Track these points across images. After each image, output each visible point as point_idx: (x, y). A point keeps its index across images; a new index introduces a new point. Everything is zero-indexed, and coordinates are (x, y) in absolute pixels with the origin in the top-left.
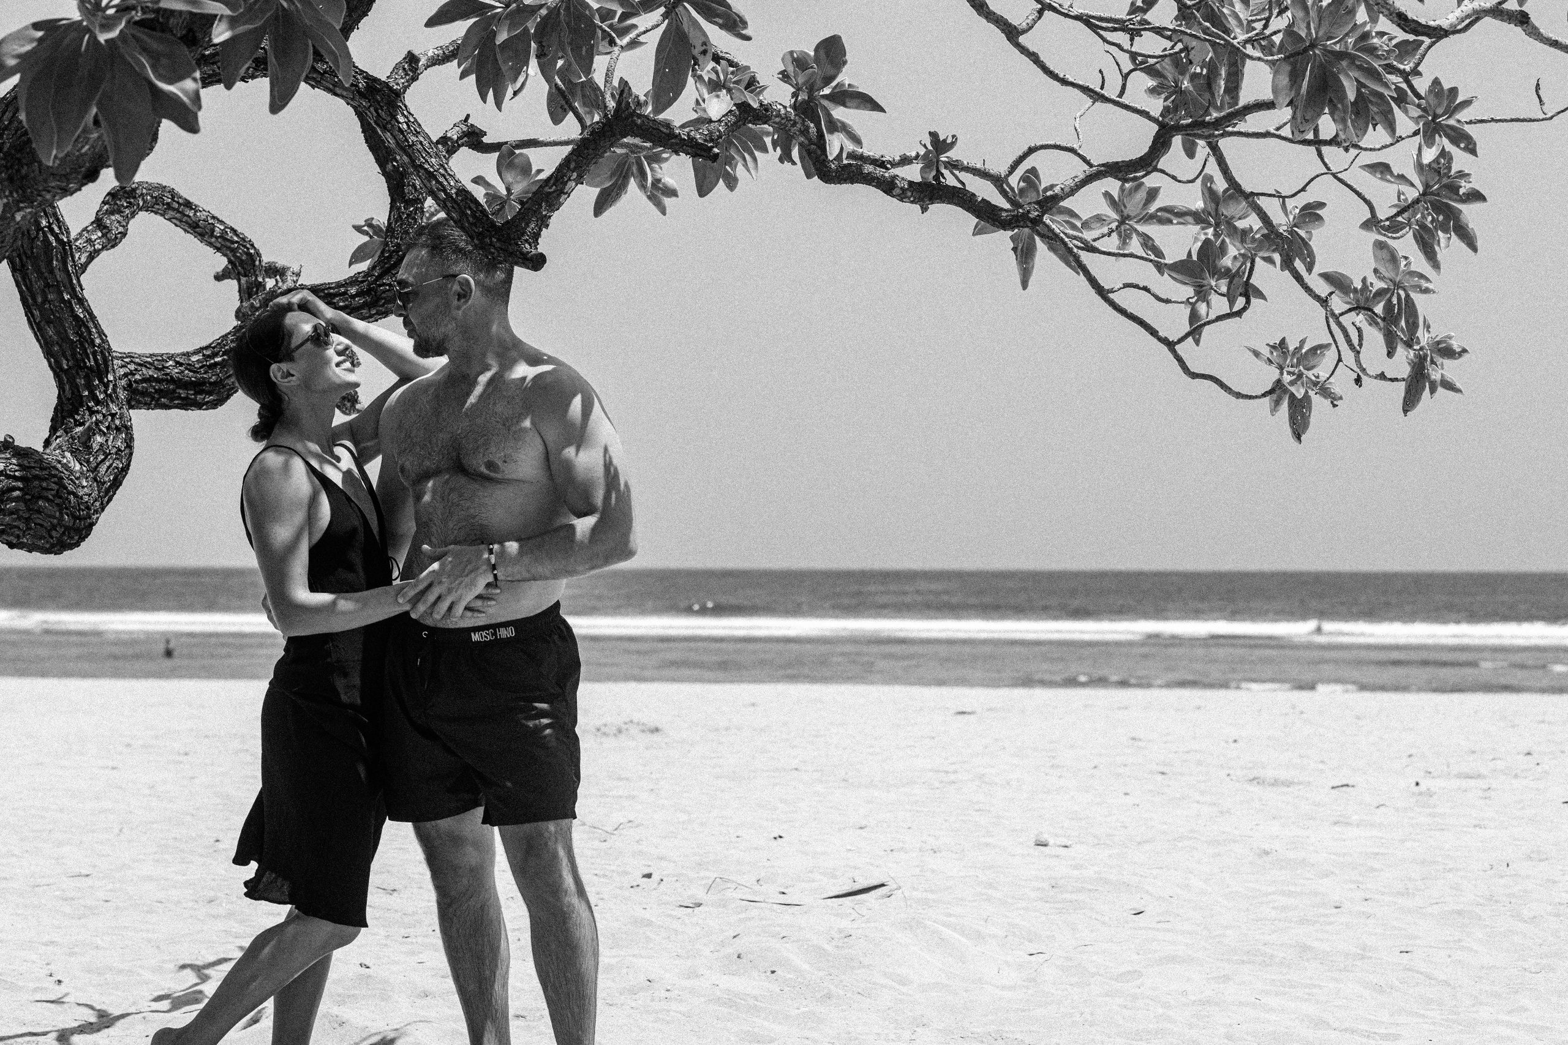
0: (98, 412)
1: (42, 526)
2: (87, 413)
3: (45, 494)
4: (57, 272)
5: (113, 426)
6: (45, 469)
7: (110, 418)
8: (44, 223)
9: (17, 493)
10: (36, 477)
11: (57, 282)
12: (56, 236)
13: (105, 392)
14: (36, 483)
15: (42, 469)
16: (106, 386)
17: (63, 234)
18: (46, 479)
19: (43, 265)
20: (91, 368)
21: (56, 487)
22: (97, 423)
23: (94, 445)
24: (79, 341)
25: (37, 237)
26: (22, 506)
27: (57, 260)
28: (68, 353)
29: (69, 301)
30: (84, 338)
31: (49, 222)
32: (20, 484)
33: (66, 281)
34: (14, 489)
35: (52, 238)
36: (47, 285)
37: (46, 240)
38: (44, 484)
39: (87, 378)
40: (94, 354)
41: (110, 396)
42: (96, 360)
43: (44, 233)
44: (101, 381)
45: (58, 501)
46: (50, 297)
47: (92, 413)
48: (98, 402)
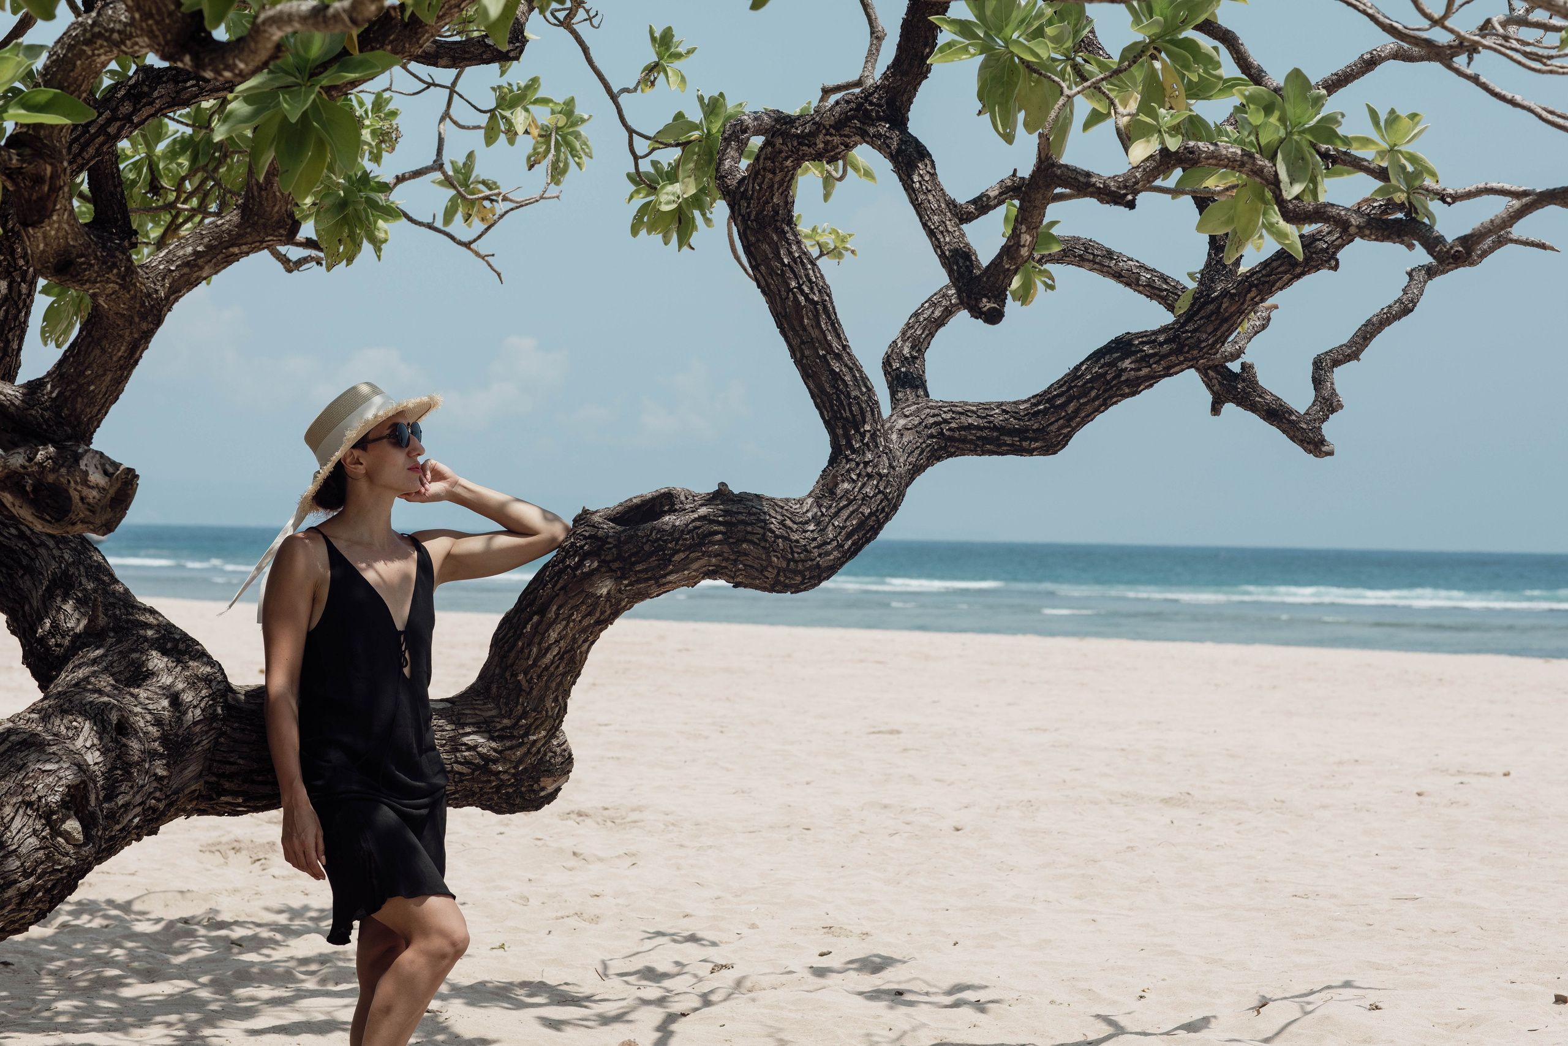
0: (852, 460)
1: (752, 567)
2: (844, 461)
3: (750, 537)
4: (810, 329)
5: (864, 474)
6: (754, 514)
7: (862, 465)
8: (793, 284)
9: (719, 537)
10: (742, 522)
11: (812, 339)
12: (806, 296)
13: (862, 441)
14: (741, 527)
15: (750, 514)
16: (863, 435)
17: (814, 294)
18: (752, 524)
19: (796, 323)
20: (847, 419)
21: (761, 531)
22: (848, 471)
23: (839, 491)
24: (836, 393)
25: (787, 298)
26: (726, 548)
27: (808, 318)
28: (827, 405)
29: (824, 356)
30: (841, 391)
31: (798, 283)
32: (722, 528)
33: (821, 337)
34: (716, 533)
35: (802, 299)
36: (803, 343)
37: (796, 299)
38: (749, 529)
39: (844, 427)
40: (850, 405)
41: (867, 444)
42: (851, 411)
43: (794, 294)
44: (857, 431)
45: (763, 544)
46: (807, 353)
47: (848, 461)
48: (854, 451)
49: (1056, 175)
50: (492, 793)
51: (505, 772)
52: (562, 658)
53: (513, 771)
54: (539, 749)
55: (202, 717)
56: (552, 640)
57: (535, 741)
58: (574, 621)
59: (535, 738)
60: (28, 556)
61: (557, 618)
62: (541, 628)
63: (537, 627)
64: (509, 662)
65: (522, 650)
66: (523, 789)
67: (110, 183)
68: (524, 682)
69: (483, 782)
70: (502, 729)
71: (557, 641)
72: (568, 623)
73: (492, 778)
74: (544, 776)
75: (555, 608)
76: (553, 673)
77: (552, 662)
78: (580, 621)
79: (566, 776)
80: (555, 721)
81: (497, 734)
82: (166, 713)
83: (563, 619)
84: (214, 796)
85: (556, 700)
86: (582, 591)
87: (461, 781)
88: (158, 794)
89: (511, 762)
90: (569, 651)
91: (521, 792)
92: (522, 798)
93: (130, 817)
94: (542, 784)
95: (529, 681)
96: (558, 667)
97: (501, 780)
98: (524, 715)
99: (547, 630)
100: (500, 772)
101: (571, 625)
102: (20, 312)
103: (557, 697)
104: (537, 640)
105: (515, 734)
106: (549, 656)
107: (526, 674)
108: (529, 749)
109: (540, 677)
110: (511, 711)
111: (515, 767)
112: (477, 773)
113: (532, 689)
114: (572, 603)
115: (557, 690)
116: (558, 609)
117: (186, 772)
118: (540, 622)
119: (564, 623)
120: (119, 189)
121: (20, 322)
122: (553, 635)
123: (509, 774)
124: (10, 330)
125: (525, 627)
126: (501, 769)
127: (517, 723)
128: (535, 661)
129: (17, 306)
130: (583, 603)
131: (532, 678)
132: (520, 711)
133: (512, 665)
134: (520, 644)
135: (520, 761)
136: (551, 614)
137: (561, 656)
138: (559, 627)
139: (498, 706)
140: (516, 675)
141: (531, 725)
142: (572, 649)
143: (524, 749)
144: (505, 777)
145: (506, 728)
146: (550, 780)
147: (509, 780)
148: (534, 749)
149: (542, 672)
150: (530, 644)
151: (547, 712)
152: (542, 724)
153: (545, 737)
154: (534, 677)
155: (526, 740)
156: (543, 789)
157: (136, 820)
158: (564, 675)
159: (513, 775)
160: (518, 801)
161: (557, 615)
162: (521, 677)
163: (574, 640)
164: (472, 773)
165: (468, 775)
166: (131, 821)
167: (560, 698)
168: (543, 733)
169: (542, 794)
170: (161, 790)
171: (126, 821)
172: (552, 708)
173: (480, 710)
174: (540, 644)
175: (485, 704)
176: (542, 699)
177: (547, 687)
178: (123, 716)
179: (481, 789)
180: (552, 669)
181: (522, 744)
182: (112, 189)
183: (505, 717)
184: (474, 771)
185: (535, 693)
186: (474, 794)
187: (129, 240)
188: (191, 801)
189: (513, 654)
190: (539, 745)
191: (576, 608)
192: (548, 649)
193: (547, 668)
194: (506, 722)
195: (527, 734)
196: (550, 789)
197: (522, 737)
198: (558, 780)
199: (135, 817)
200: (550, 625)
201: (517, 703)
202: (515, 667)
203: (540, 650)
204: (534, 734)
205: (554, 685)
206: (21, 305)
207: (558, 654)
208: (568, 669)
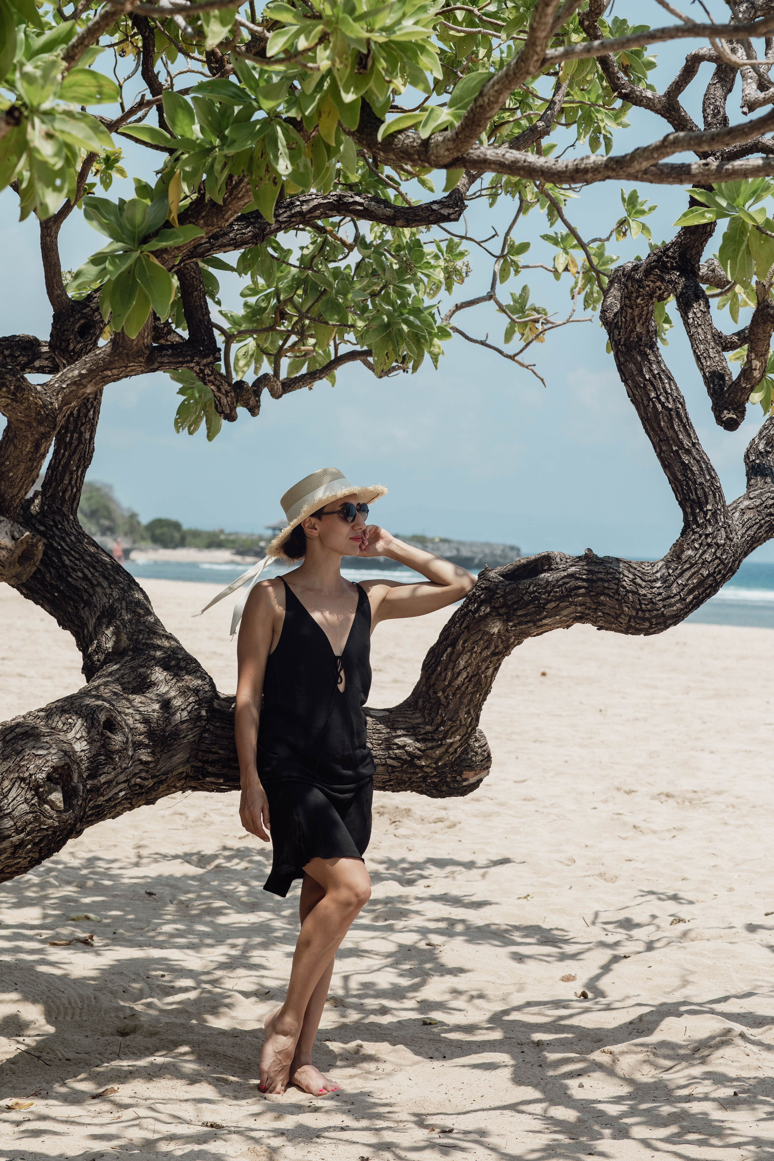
0: (696, 532)
1: (609, 614)
2: (691, 533)
3: (606, 591)
4: (666, 430)
5: (704, 543)
6: (611, 573)
7: (704, 537)
8: (653, 395)
9: (582, 591)
10: (601, 579)
11: (668, 437)
12: (663, 405)
13: (705, 518)
14: (600, 583)
15: (608, 573)
16: (706, 513)
17: (669, 402)
18: (608, 581)
19: (655, 425)
20: (693, 500)
21: (615, 587)
22: (693, 541)
23: (683, 557)
24: (685, 480)
25: (648, 405)
26: (588, 600)
27: (664, 421)
28: (680, 489)
29: (677, 451)
30: (689, 479)
31: (657, 394)
32: (585, 584)
33: (675, 436)
34: (580, 587)
35: (659, 406)
36: (661, 440)
37: (654, 406)
38: (606, 585)
39: (691, 507)
40: (696, 489)
41: (709, 521)
42: (696, 494)
43: (653, 402)
44: (701, 509)
45: (616, 597)
46: (664, 448)
47: (694, 533)
48: (698, 526)
49: (769, 314)
50: (420, 782)
51: (427, 766)
52: (470, 681)
53: (434, 766)
54: (456, 749)
55: (188, 718)
56: (461, 667)
57: (452, 744)
58: (476, 652)
59: (451, 741)
60: (88, 593)
61: (464, 650)
62: (454, 657)
63: (450, 657)
64: (432, 682)
65: (440, 674)
66: (448, 779)
67: (199, 312)
68: (442, 698)
69: (411, 773)
70: (425, 733)
71: (465, 668)
72: (472, 654)
73: (417, 770)
74: (465, 770)
75: (461, 642)
76: (464, 692)
77: (463, 684)
78: (480, 653)
79: (486, 771)
80: (468, 728)
81: (421, 737)
82: (155, 714)
83: (468, 651)
84: (201, 777)
85: (468, 712)
86: (480, 630)
87: (393, 772)
88: (143, 774)
89: (432, 758)
90: (475, 675)
91: (446, 782)
92: (448, 786)
93: (115, 790)
94: (464, 776)
95: (446, 698)
96: (467, 687)
97: (426, 772)
98: (443, 723)
99: (457, 659)
100: (423, 766)
101: (474, 655)
102: (89, 411)
103: (469, 710)
104: (451, 666)
105: (436, 737)
106: (460, 679)
107: (444, 692)
108: (447, 749)
109: (454, 694)
110: (433, 720)
111: (436, 763)
112: (405, 766)
113: (449, 703)
114: (473, 638)
115: (468, 705)
116: (464, 643)
117: (175, 759)
118: (452, 653)
119: (469, 654)
120: (206, 317)
121: (90, 419)
122: (462, 663)
123: (431, 768)
124: (82, 424)
125: (442, 656)
126: (423, 764)
127: (437, 729)
128: (450, 682)
129: (87, 407)
130: (481, 639)
131: (448, 695)
132: (440, 720)
133: (434, 685)
134: (439, 669)
135: (440, 759)
136: (459, 647)
137: (469, 679)
138: (466, 657)
139: (423, 716)
140: (436, 693)
141: (448, 731)
142: (478, 674)
143: (443, 749)
144: (428, 770)
145: (429, 732)
146: (472, 773)
147: (432, 772)
148: (451, 750)
149: (456, 691)
150: (446, 669)
151: (461, 721)
152: (457, 730)
153: (460, 740)
154: (450, 694)
155: (444, 742)
156: (466, 780)
157: (122, 794)
158: (473, 693)
159: (435, 769)
160: (444, 788)
161: (464, 647)
162: (440, 694)
163: (478, 667)
164: (402, 767)
165: (398, 767)
166: (117, 794)
167: (472, 711)
168: (458, 737)
169: (465, 784)
170: (147, 772)
171: (111, 794)
172: (465, 719)
173: (410, 718)
174: (453, 669)
175: (413, 714)
176: (457, 711)
177: (461, 703)
178: (112, 716)
179: (410, 779)
180: (463, 688)
181: (441, 745)
182: (201, 317)
183: (428, 724)
184: (403, 764)
185: (451, 706)
186: (405, 782)
187: (214, 355)
188: (180, 780)
189: (434, 677)
190: (455, 746)
191: (476, 642)
192: (459, 673)
193: (459, 688)
194: (429, 728)
195: (445, 738)
196: (472, 780)
197: (441, 740)
198: (479, 773)
199: (121, 791)
200: (459, 655)
201: (437, 714)
202: (436, 686)
203: (453, 674)
204: (450, 738)
205: (466, 701)
206: (89, 406)
207: (467, 677)
208: (476, 689)
